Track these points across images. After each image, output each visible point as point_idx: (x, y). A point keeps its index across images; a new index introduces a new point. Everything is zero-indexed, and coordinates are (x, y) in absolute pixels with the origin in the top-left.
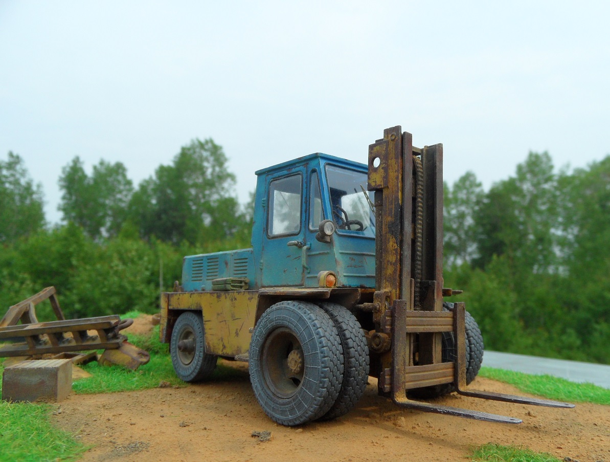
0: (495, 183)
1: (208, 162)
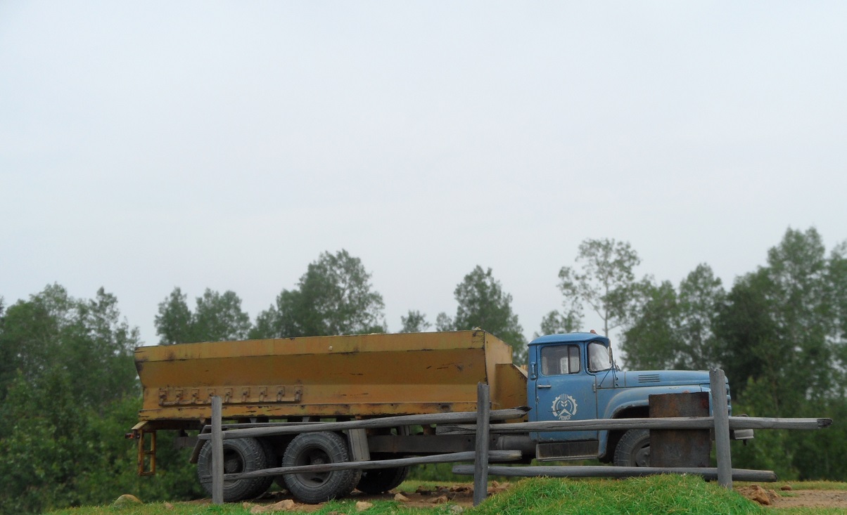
0: (739, 278)
1: (344, 281)
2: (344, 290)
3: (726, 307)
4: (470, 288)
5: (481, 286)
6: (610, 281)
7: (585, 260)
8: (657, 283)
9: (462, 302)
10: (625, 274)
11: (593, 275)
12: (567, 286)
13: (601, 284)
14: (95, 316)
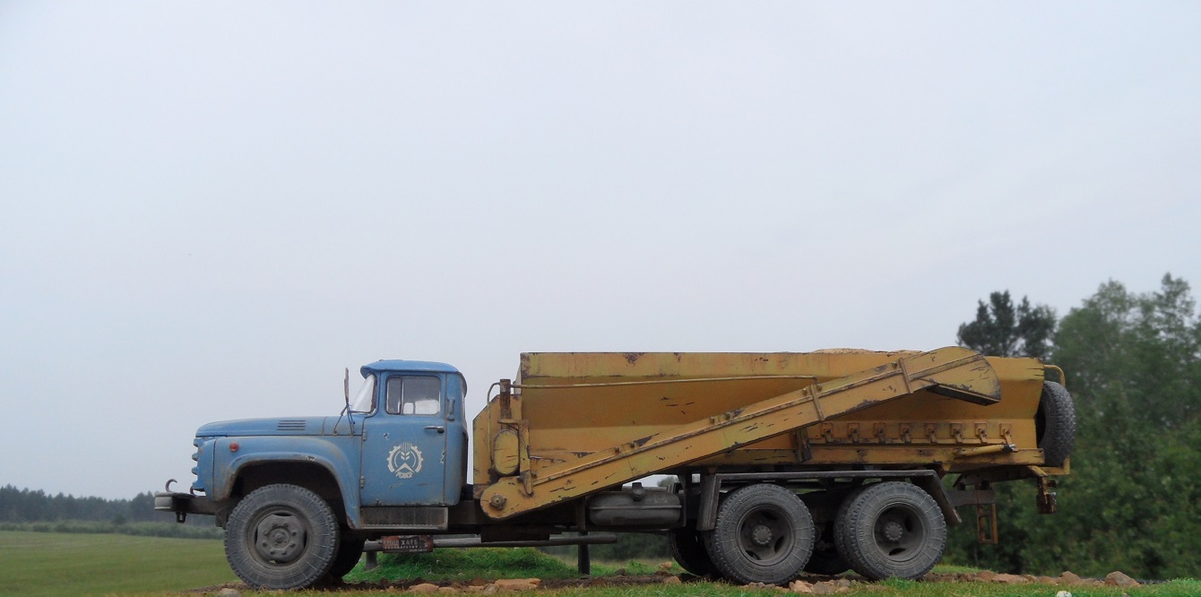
14: (1163, 312)
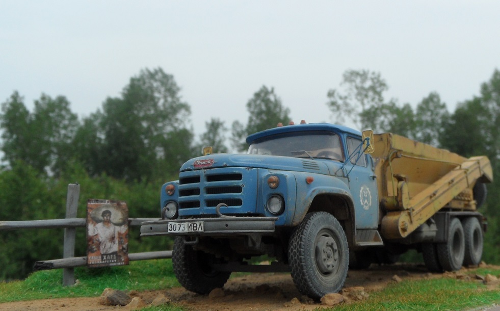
0: (459, 104)
1: (159, 92)
2: (159, 99)
3: (450, 125)
4: (258, 102)
5: (267, 102)
6: (366, 101)
7: (347, 85)
8: (400, 105)
9: (252, 113)
10: (377, 97)
11: (353, 97)
12: (333, 104)
13: (359, 104)
